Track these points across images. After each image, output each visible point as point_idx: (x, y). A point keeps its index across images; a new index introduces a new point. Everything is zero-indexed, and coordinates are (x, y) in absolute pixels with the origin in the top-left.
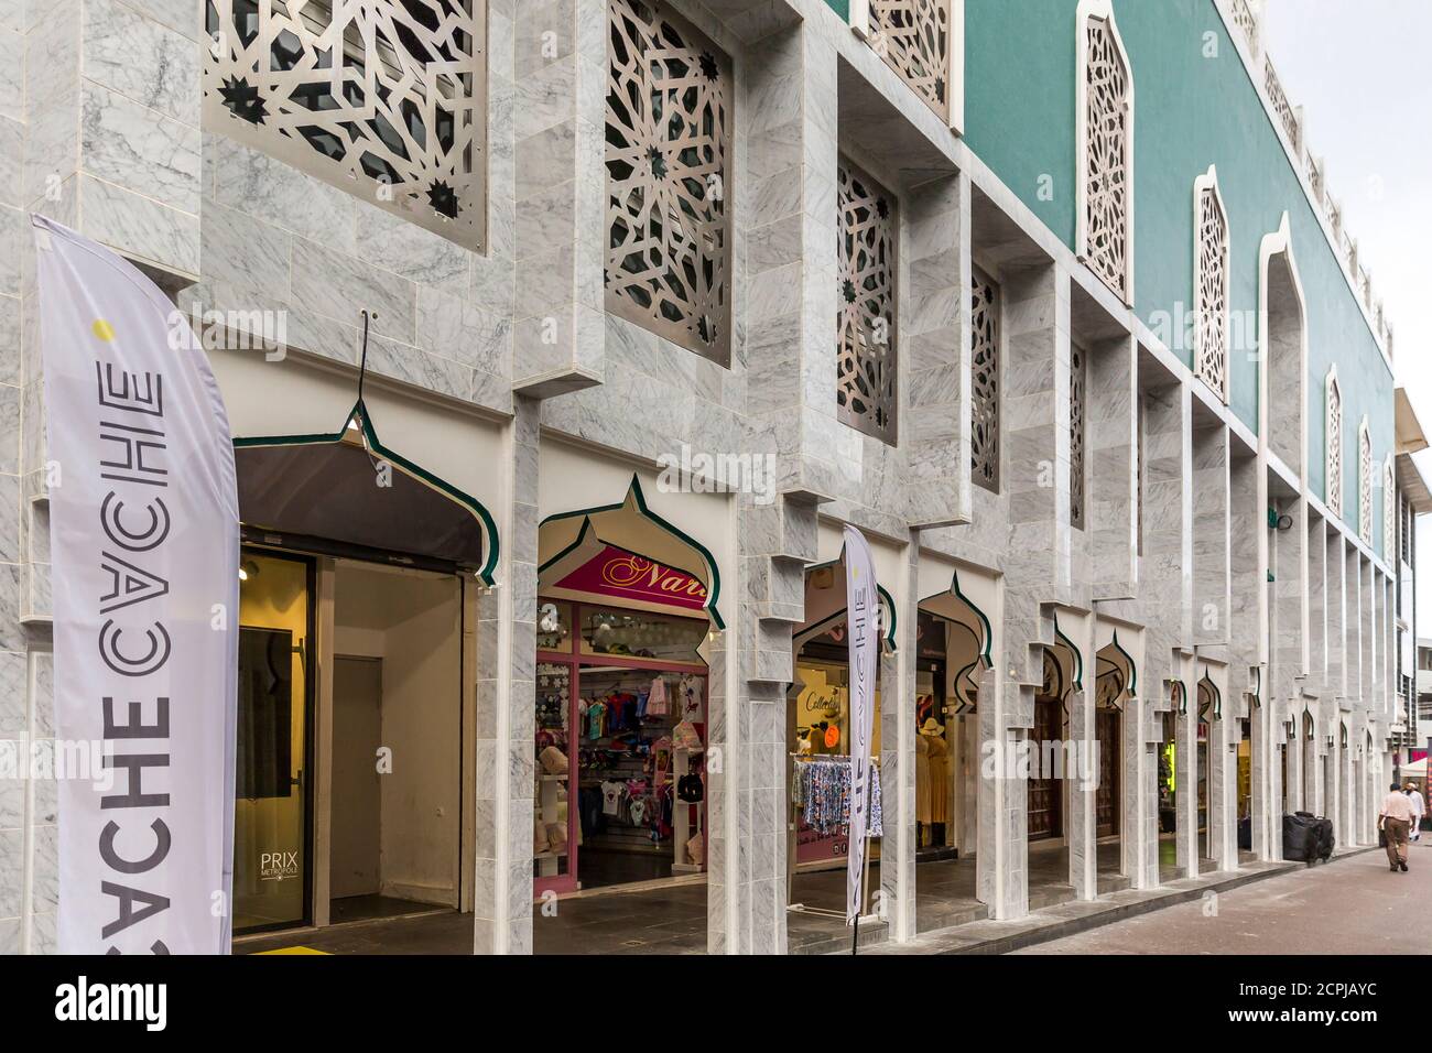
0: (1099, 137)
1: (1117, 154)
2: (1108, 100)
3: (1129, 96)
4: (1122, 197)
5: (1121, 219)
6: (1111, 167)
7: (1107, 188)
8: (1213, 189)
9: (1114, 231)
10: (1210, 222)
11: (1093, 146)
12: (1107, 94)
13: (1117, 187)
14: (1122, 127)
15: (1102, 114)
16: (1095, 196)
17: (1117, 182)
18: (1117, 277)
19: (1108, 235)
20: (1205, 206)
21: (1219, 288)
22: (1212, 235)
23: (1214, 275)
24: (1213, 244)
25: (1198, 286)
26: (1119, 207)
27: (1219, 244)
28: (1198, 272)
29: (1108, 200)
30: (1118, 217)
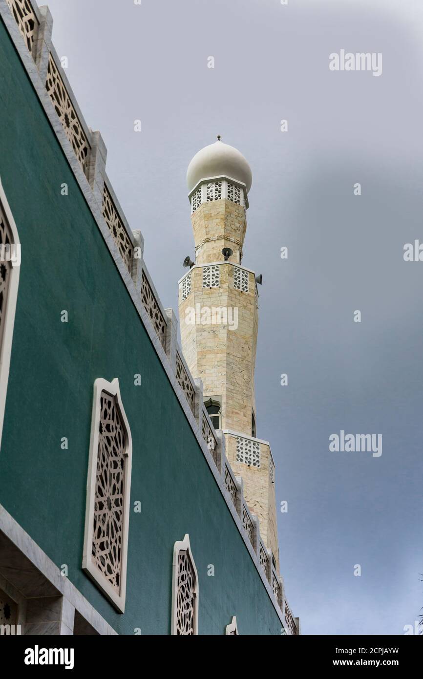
0: (105, 471)
1: (118, 486)
2: (114, 447)
3: (129, 450)
4: (121, 517)
5: (119, 533)
6: (114, 494)
7: (110, 508)
8: (187, 551)
9: (113, 541)
10: (184, 573)
11: (101, 476)
12: (113, 443)
13: (117, 509)
14: (122, 467)
15: (108, 457)
16: (101, 513)
17: (117, 505)
18: (114, 575)
19: (109, 543)
20: (181, 561)
21: (190, 623)
22: (186, 582)
23: (186, 612)
24: (186, 589)
25: (175, 619)
26: (118, 524)
27: (191, 590)
28: (175, 609)
29: (110, 518)
30: (117, 531)
